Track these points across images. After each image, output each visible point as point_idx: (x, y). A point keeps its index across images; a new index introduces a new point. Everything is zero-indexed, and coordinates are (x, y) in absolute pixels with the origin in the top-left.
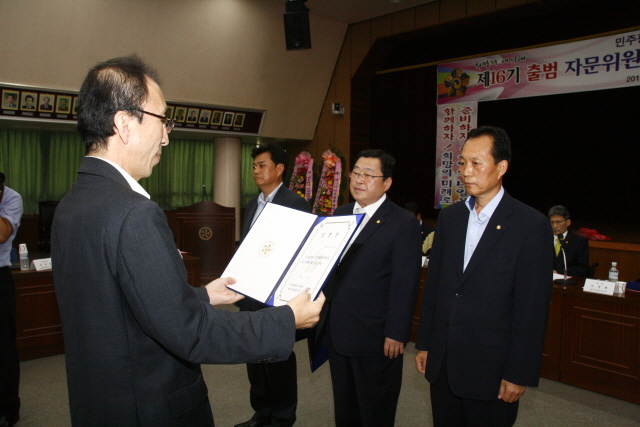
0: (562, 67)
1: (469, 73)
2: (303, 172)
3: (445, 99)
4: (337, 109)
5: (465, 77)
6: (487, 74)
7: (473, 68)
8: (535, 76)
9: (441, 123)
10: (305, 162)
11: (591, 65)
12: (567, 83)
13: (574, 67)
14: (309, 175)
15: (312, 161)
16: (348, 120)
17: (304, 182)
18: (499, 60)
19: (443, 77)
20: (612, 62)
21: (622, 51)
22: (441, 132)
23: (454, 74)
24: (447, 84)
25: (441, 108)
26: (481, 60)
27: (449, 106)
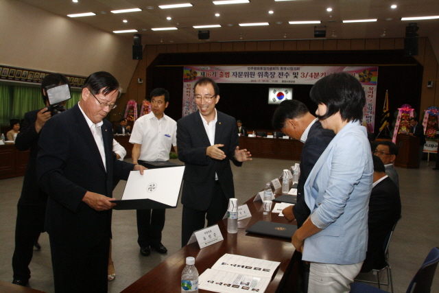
0: (231, 74)
1: (197, 71)
2: (132, 108)
3: (187, 80)
4: (140, 81)
5: (195, 73)
6: (204, 73)
7: (199, 70)
8: (222, 76)
9: (185, 90)
10: (133, 104)
11: (240, 75)
12: (232, 80)
13: (235, 74)
14: (136, 109)
15: (136, 104)
16: (145, 86)
17: (133, 112)
18: (209, 68)
19: (186, 72)
20: (247, 75)
21: (250, 71)
22: (185, 93)
23: (191, 71)
24: (188, 75)
25: (185, 84)
26: (202, 67)
27: (189, 83)
